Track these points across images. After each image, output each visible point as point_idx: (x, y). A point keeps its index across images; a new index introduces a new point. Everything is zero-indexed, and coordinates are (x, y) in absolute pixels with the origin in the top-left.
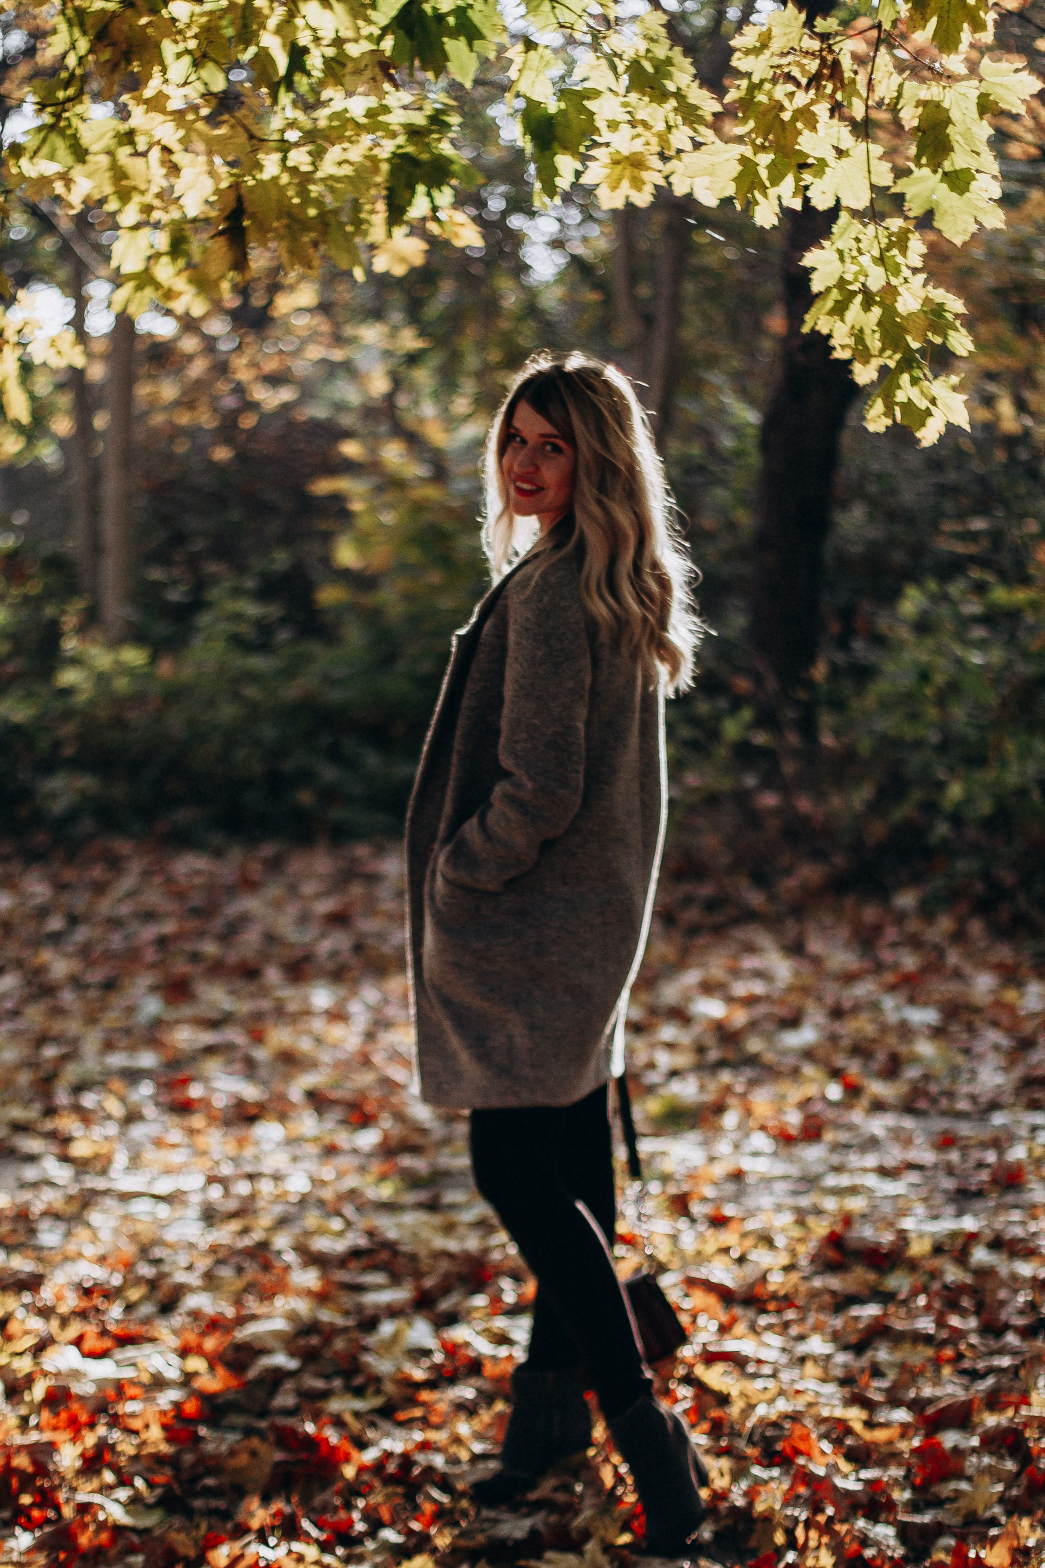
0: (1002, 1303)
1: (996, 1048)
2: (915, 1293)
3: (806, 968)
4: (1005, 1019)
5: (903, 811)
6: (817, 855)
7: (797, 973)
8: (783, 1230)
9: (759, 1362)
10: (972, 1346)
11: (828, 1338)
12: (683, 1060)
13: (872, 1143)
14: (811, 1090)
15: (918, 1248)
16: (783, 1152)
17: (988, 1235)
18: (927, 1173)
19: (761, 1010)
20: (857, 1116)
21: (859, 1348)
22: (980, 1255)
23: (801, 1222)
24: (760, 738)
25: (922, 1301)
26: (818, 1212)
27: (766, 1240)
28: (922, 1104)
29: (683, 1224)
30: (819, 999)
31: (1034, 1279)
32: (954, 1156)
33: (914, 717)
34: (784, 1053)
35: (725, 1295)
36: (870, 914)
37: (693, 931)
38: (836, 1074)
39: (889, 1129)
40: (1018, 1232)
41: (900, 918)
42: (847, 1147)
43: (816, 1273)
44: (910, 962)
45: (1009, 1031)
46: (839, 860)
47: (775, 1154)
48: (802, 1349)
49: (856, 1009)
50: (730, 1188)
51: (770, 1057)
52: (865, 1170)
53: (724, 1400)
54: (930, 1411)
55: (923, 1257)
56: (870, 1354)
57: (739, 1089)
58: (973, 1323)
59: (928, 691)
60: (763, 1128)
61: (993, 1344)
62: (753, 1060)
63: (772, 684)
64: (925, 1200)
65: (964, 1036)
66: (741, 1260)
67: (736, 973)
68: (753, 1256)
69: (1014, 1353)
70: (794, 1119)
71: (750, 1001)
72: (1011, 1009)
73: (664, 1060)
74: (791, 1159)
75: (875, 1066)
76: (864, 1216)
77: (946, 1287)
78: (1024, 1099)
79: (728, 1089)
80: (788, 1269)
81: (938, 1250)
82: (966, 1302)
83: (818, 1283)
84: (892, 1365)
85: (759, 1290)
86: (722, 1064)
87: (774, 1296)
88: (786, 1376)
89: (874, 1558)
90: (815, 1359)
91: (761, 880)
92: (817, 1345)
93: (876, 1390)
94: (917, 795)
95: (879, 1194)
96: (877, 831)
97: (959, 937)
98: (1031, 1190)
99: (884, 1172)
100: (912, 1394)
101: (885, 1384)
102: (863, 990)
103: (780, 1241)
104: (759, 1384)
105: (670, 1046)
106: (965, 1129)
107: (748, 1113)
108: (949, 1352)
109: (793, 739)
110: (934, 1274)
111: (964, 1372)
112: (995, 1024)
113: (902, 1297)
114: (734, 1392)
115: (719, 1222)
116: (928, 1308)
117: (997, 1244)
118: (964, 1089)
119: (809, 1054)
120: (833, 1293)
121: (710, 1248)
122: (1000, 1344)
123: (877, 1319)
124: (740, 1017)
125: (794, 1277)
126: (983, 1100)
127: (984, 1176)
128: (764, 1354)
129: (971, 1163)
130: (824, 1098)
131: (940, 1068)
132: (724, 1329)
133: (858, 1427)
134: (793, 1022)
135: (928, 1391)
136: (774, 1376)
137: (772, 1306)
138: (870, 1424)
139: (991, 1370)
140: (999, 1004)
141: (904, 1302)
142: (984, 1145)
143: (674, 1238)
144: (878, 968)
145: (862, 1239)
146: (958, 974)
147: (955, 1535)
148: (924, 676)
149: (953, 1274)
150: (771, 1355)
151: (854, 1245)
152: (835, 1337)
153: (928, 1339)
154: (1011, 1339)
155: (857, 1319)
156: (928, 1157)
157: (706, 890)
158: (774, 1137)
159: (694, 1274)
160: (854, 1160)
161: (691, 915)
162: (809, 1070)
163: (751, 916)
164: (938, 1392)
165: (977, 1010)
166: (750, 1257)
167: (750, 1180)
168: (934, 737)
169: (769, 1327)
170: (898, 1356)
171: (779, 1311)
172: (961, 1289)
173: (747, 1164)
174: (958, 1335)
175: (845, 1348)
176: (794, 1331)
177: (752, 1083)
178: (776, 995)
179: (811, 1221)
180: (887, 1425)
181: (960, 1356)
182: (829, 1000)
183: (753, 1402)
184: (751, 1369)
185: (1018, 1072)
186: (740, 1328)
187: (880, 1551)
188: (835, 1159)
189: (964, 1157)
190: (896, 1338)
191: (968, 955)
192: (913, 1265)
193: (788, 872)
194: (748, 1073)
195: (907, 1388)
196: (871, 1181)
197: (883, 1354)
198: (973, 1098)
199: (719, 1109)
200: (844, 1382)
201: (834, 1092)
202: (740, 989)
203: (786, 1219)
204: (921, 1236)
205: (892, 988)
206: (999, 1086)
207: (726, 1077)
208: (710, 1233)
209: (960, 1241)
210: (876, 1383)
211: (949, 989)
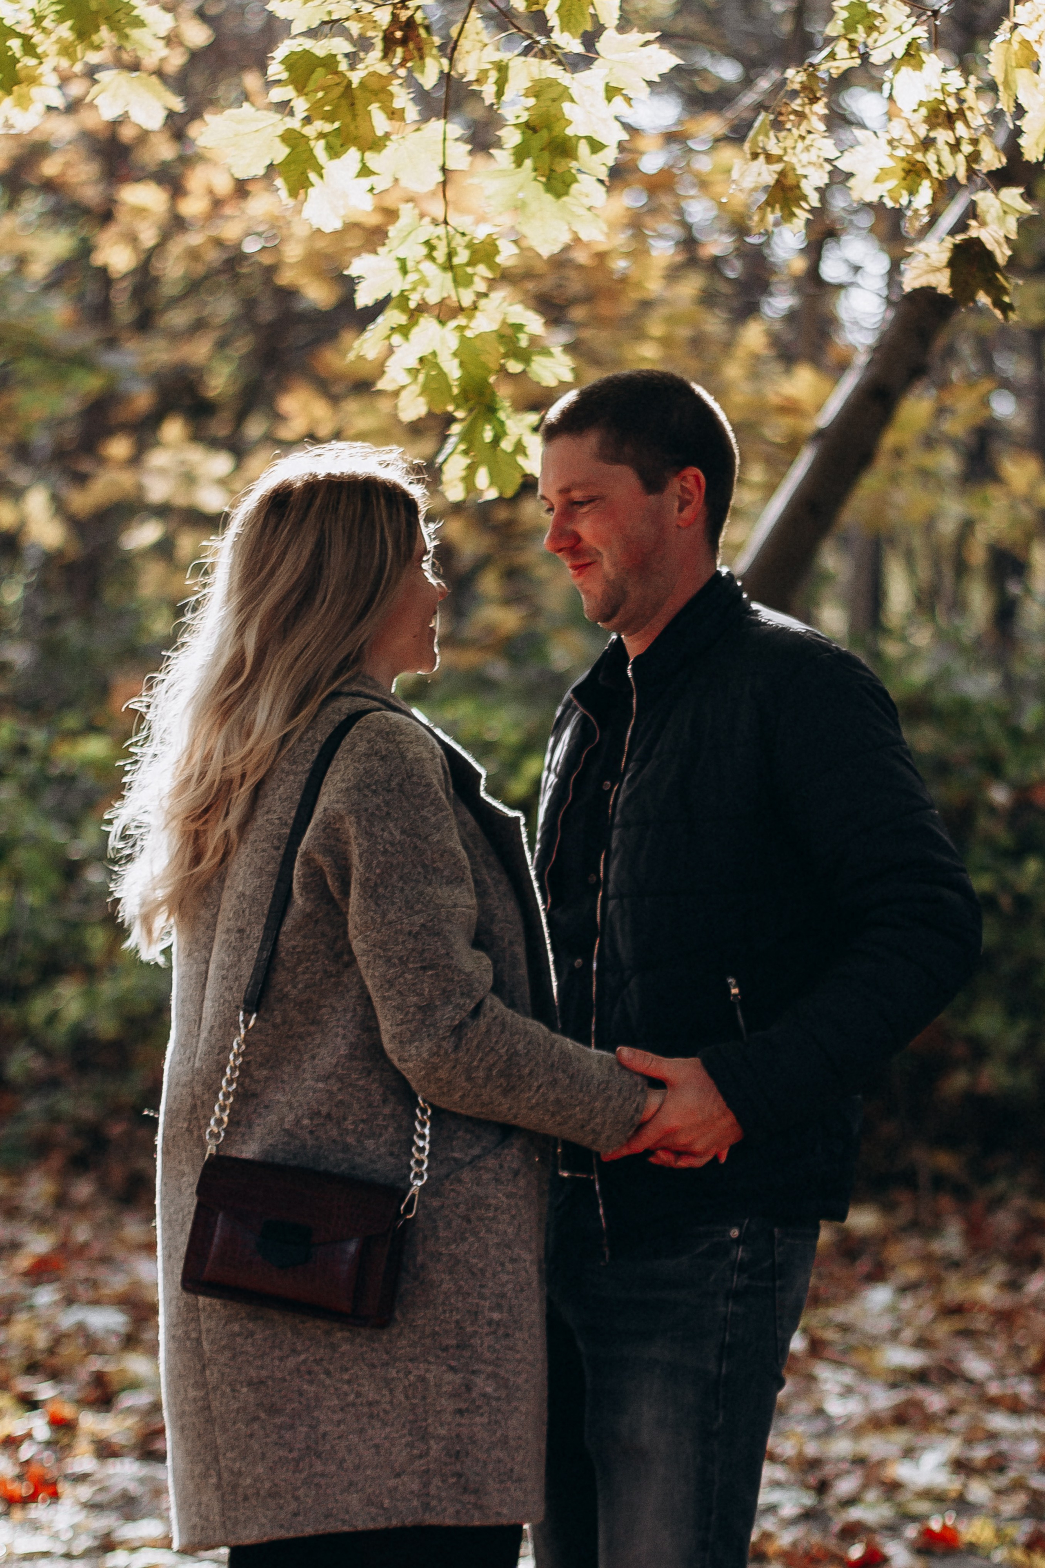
205: (36, 1278)
211: (116, 1279)
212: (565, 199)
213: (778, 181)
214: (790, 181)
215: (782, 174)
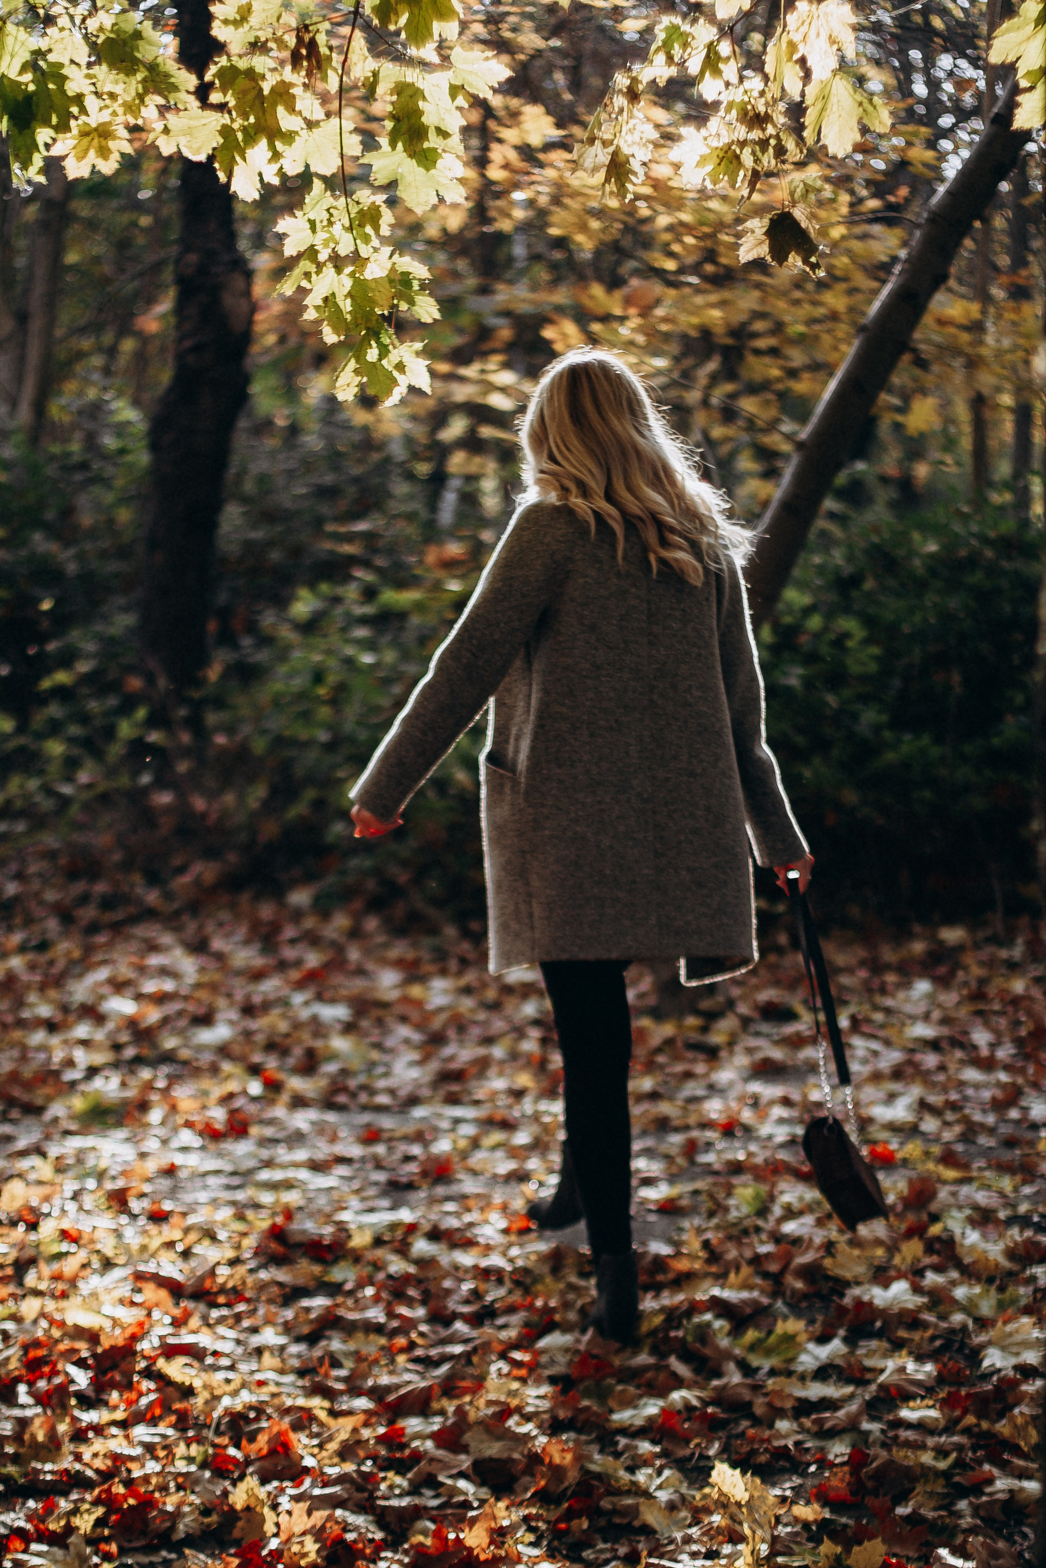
0: (448, 1292)
1: (407, 1041)
2: (361, 1285)
3: (212, 965)
4: (415, 1015)
5: (298, 810)
6: (210, 853)
7: (202, 970)
8: (224, 1225)
9: (215, 1354)
10: (422, 1335)
11: (280, 1329)
12: (99, 1058)
13: (297, 1138)
14: (233, 1086)
15: (360, 1240)
16: (212, 1147)
17: (426, 1227)
18: (357, 1166)
19: (173, 1008)
20: (279, 1111)
21: (312, 1339)
22: (421, 1246)
23: (240, 1217)
24: (154, 737)
25: (369, 1291)
26: (257, 1206)
27: (210, 1235)
28: (342, 1099)
29: (124, 1219)
30: (229, 996)
31: (476, 1267)
32: (380, 1149)
33: (306, 716)
34: (200, 1048)
35: (175, 1289)
36: (266, 911)
37: (93, 928)
38: (255, 1070)
39: (313, 1123)
40: (453, 1223)
41: (297, 915)
42: (275, 1141)
43: (264, 1266)
44: (313, 960)
45: (419, 1027)
46: (232, 858)
47: (203, 1148)
48: (256, 1341)
49: (266, 1006)
50: (165, 1184)
51: (185, 1054)
52: (296, 1165)
53: (188, 1392)
54: (391, 1398)
55: (365, 1248)
56: (323, 1343)
57: (161, 1084)
58: (420, 1312)
59: (322, 691)
60: (189, 1125)
61: (444, 1333)
62: (168, 1058)
63: (162, 683)
64: (357, 1192)
65: (376, 1031)
66: (186, 1254)
67: (142, 969)
68: (197, 1250)
69: (466, 1341)
70: (218, 1115)
71: (160, 999)
72: (418, 1004)
73: (81, 1056)
74: (220, 1155)
75: (291, 1061)
76: (300, 1208)
77: (390, 1277)
78: (442, 1093)
79: (149, 1086)
80: (234, 1262)
81: (378, 1242)
82: (412, 1292)
83: (263, 1275)
84: (347, 1354)
85: (208, 1284)
86: (138, 1061)
87: (222, 1290)
88: (243, 1367)
89: (355, 1541)
90: (271, 1349)
91: (153, 878)
92: (270, 1336)
93: (336, 1378)
94: (310, 794)
95: (311, 1187)
96: (270, 830)
97: (355, 933)
98: (460, 1181)
99: (316, 1167)
100: (370, 1383)
101: (343, 1373)
102: (270, 986)
103: (222, 1235)
104: (221, 1375)
105: (85, 1043)
106: (386, 1122)
107: (174, 1109)
108: (401, 1341)
109: (185, 738)
110: (378, 1266)
111: (416, 1360)
112: (404, 1019)
113: (349, 1286)
114: (197, 1384)
115: (158, 1217)
116: (377, 1299)
117: (435, 1235)
118: (382, 1084)
119: (224, 1051)
120: (280, 1284)
121: (155, 1243)
122: (450, 1331)
123: (328, 1309)
124: (153, 1015)
125: (241, 1270)
126: (403, 1093)
127: (413, 1168)
128: (220, 1346)
129: (398, 1155)
130: (244, 1092)
131: (356, 1064)
132: (177, 1323)
133: (322, 1415)
134: (206, 1020)
135: (385, 1380)
136: (232, 1368)
137: (221, 1300)
138: (334, 1414)
139: (444, 1358)
140: (406, 1000)
141: (351, 1293)
142: (409, 1139)
143: (118, 1233)
144: (282, 966)
145: (304, 1232)
146: (360, 972)
147: (433, 1520)
148: (318, 677)
149: (397, 1266)
150: (226, 1347)
151: (298, 1238)
152: (287, 1329)
153: (379, 1329)
154: (459, 1326)
155: (308, 1310)
156: (356, 1151)
157: (101, 888)
158: (201, 1134)
159: (142, 1268)
160: (282, 1154)
161: (88, 913)
162: (227, 1067)
163: (149, 914)
164: (395, 1380)
165: (385, 1005)
166: (194, 1251)
167: (183, 1174)
168: (323, 736)
169: (221, 1320)
170: (351, 1346)
171: (229, 1305)
172: (406, 1279)
173: (179, 1159)
174: (409, 1324)
175: (298, 1340)
176: (246, 1323)
177: (173, 1080)
178: (184, 992)
179: (250, 1214)
180: (349, 1413)
181: (412, 1345)
182: (239, 996)
183: (216, 1393)
184: (209, 1360)
185: (434, 1066)
186: (195, 1322)
187: (360, 1534)
188: (265, 1154)
189: (390, 1149)
190: (349, 1329)
191: (368, 952)
192: (356, 1257)
193: (181, 870)
194: (165, 1069)
195: (365, 1377)
196: (303, 1174)
197: (336, 1345)
198: (392, 1092)
199: (144, 1106)
200: (301, 1373)
201: (255, 1088)
202: (150, 987)
203: (225, 1213)
204: (361, 1227)
205: (300, 985)
206: (416, 1080)
207: (146, 1074)
208: (153, 1229)
209: (399, 1234)
210: (336, 1373)
211: (357, 985)
212: (432, 171)
213: (612, 160)
214: (622, 159)
215: (615, 154)
